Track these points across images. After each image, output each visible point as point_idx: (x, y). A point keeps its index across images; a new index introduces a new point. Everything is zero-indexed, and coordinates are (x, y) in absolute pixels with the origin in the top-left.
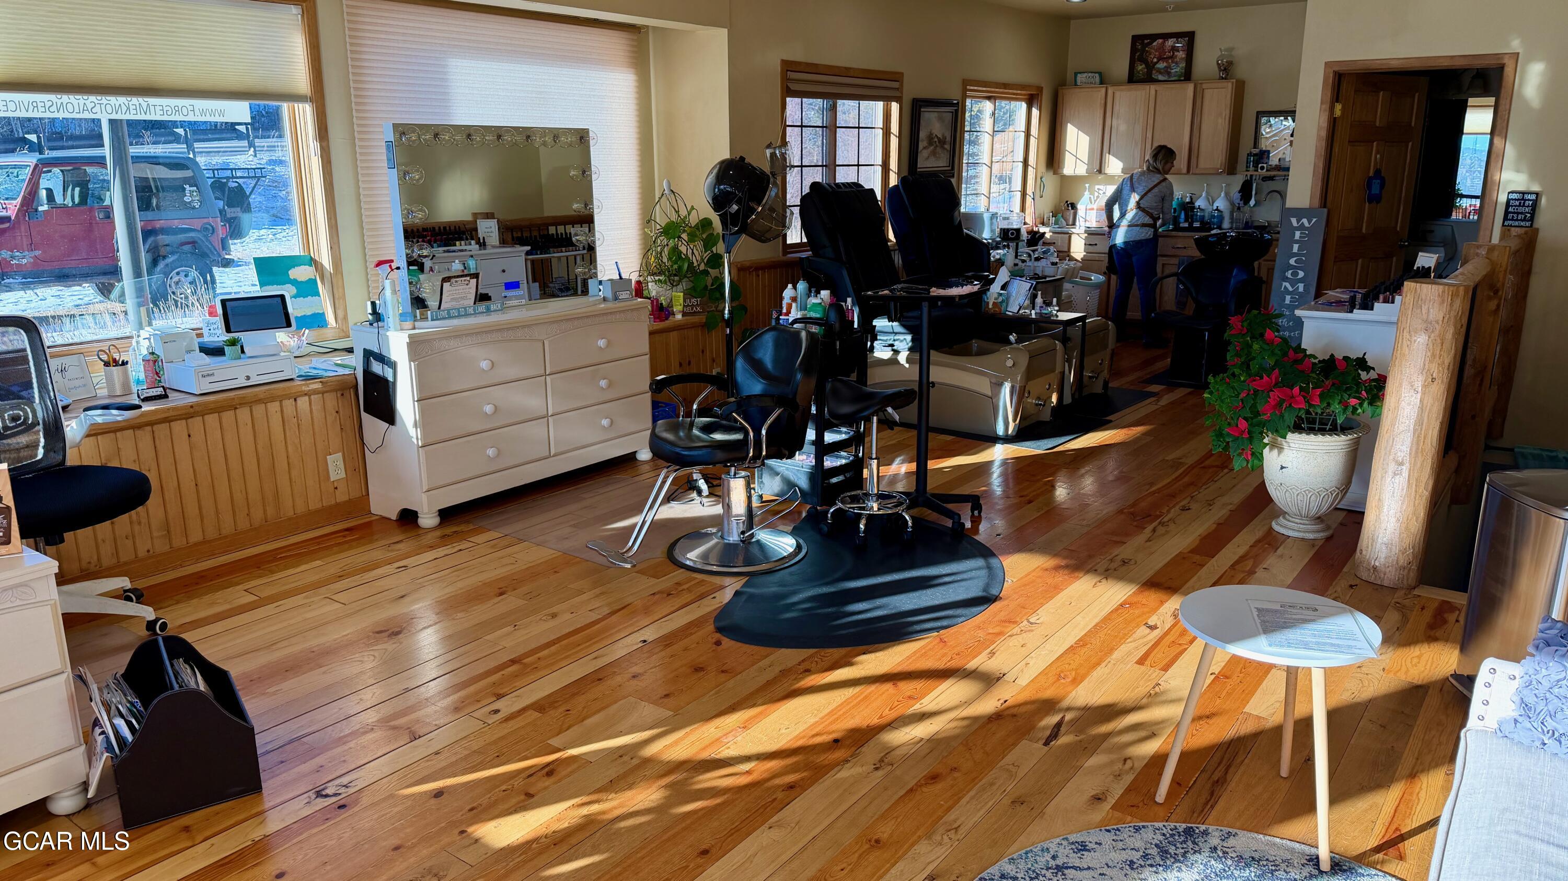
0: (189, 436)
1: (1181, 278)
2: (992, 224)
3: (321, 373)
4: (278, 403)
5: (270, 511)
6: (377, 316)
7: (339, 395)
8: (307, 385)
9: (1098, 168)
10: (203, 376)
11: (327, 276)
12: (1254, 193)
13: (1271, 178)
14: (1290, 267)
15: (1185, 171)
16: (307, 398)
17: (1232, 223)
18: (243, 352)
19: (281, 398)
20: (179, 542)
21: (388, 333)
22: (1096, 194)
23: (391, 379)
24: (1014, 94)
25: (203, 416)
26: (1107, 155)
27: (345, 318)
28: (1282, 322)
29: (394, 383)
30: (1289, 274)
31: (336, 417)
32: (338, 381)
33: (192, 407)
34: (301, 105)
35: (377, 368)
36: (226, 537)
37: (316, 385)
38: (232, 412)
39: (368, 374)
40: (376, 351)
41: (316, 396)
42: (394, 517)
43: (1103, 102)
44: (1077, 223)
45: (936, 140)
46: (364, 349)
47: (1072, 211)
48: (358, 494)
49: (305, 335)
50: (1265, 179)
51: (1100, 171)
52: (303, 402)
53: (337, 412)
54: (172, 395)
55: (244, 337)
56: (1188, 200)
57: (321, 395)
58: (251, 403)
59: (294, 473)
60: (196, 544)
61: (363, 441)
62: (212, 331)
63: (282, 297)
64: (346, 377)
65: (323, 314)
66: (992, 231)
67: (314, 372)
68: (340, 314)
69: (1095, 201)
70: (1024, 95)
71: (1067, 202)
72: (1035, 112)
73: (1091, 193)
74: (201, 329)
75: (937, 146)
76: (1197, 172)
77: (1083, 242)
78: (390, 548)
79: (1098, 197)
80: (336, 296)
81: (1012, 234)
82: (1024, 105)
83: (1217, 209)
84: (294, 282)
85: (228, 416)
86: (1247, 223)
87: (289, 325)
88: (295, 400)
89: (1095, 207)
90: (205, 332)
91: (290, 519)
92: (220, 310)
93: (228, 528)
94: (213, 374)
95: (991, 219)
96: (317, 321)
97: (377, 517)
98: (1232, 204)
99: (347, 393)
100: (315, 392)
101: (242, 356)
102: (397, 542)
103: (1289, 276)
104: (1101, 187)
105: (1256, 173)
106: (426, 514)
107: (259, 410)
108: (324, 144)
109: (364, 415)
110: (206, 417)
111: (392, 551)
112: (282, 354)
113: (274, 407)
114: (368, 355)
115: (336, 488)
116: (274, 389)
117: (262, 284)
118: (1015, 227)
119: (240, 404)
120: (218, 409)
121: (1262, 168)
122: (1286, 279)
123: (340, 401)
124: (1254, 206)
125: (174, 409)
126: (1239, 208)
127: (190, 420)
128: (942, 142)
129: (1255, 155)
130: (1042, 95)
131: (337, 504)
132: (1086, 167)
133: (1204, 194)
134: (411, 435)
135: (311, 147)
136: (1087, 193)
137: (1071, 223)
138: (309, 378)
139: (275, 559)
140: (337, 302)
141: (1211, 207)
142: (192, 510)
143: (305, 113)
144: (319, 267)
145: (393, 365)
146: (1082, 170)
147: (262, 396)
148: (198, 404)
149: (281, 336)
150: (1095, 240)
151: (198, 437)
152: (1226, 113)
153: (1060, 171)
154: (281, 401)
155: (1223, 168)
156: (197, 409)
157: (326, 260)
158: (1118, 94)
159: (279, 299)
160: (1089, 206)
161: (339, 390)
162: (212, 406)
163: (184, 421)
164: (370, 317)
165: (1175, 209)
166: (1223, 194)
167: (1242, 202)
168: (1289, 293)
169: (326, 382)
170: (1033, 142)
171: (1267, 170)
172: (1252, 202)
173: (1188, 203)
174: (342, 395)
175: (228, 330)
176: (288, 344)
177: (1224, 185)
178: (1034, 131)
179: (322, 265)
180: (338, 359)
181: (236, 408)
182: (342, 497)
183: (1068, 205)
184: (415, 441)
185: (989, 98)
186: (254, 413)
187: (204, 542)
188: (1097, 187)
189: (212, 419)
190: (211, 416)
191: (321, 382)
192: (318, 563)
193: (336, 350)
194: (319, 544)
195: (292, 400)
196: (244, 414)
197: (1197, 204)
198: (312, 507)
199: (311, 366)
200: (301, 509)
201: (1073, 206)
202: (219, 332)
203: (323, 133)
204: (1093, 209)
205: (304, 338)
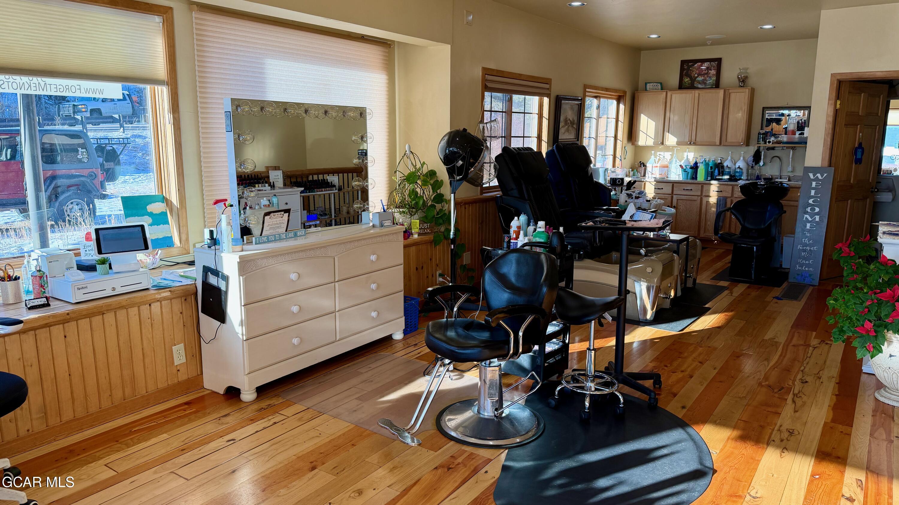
0: (65, 337)
1: (733, 211)
2: (605, 175)
3: (170, 283)
4: (136, 309)
5: (128, 391)
6: (214, 241)
7: (183, 300)
8: (160, 294)
9: (661, 141)
10: (79, 289)
11: (175, 210)
12: (762, 157)
13: (773, 148)
14: (809, 205)
15: (718, 143)
16: (159, 303)
17: (748, 176)
18: (110, 268)
19: (139, 305)
20: (53, 421)
21: (222, 255)
22: (658, 158)
23: (223, 288)
24: (610, 95)
25: (77, 321)
26: (667, 133)
27: (187, 239)
28: (805, 241)
29: (226, 292)
30: (809, 209)
31: (180, 317)
32: (183, 290)
33: (68, 314)
34: (159, 87)
35: (213, 280)
36: (92, 414)
37: (166, 294)
38: (101, 317)
39: (206, 285)
40: (213, 267)
41: (166, 302)
42: (222, 392)
43: (664, 101)
44: (647, 175)
45: (569, 122)
46: (204, 266)
47: (644, 168)
48: (195, 374)
49: (158, 255)
50: (769, 149)
51: (662, 143)
52: (156, 307)
53: (181, 313)
54: (53, 303)
55: (112, 257)
56: (719, 161)
57: (169, 301)
58: (115, 309)
59: (147, 361)
60: (67, 422)
61: (199, 333)
62: (88, 252)
63: (142, 227)
64: (189, 286)
65: (171, 237)
66: (605, 180)
67: (165, 283)
68: (184, 237)
69: (658, 162)
70: (616, 96)
71: (640, 162)
72: (622, 106)
73: (655, 157)
74: (80, 249)
75: (569, 126)
76: (726, 144)
77: (653, 187)
78: (220, 422)
79: (659, 160)
80: (181, 225)
81: (619, 182)
82: (615, 102)
83: (739, 168)
84: (151, 214)
85: (97, 319)
86: (758, 176)
87: (147, 248)
88: (150, 305)
89: (658, 165)
90: (82, 252)
91: (143, 397)
92: (94, 236)
93: (93, 408)
94: (86, 287)
95: (605, 172)
96: (167, 242)
97: (209, 392)
98: (748, 164)
99: (189, 300)
100: (165, 299)
101: (110, 271)
102: (225, 416)
103: (809, 211)
104: (662, 153)
105: (765, 145)
106: (247, 391)
107: (122, 314)
108: (176, 116)
109: (201, 315)
110: (79, 321)
111: (223, 424)
112: (141, 270)
113: (133, 311)
114: (207, 270)
115: (179, 370)
116: (134, 297)
117: (127, 216)
118: (620, 177)
119: (108, 310)
120: (90, 315)
121: (769, 142)
122: (807, 213)
123: (183, 306)
124: (763, 165)
125: (54, 316)
126: (752, 167)
127: (66, 325)
128: (572, 123)
129: (763, 134)
130: (626, 96)
131: (179, 383)
132: (653, 140)
133: (729, 158)
134: (237, 331)
135: (166, 118)
136: (653, 157)
137: (642, 175)
138: (160, 288)
139: (131, 433)
140: (181, 228)
141: (734, 166)
142: (65, 394)
143: (163, 92)
144: (169, 203)
145: (226, 278)
146: (650, 142)
147: (124, 304)
148: (73, 312)
149: (141, 256)
150: (661, 186)
151: (72, 337)
152: (745, 108)
153: (636, 143)
154: (139, 307)
155: (743, 141)
156: (72, 315)
157: (174, 199)
158: (674, 96)
159: (140, 229)
160: (655, 165)
161: (183, 296)
162: (84, 313)
163: (61, 326)
164: (209, 241)
165: (711, 167)
166: (742, 158)
167: (754, 163)
168: (809, 222)
169: (174, 291)
170: (620, 125)
171: (772, 144)
172: (761, 163)
173: (719, 163)
174: (185, 300)
175: (100, 252)
176: (145, 261)
177: (742, 152)
178: (621, 118)
179: (171, 202)
180: (181, 271)
181: (103, 314)
182: (183, 376)
183: (641, 164)
184: (241, 337)
185: (596, 97)
186: (118, 316)
187: (75, 419)
188: (658, 153)
189: (84, 323)
190: (84, 320)
191: (170, 291)
192: (165, 436)
193: (178, 263)
194: (165, 417)
195: (148, 306)
196: (109, 317)
197: (725, 164)
198: (161, 386)
199: (161, 277)
200: (152, 388)
201: (645, 166)
202: (93, 253)
203: (175, 108)
204: (657, 167)
205: (157, 257)
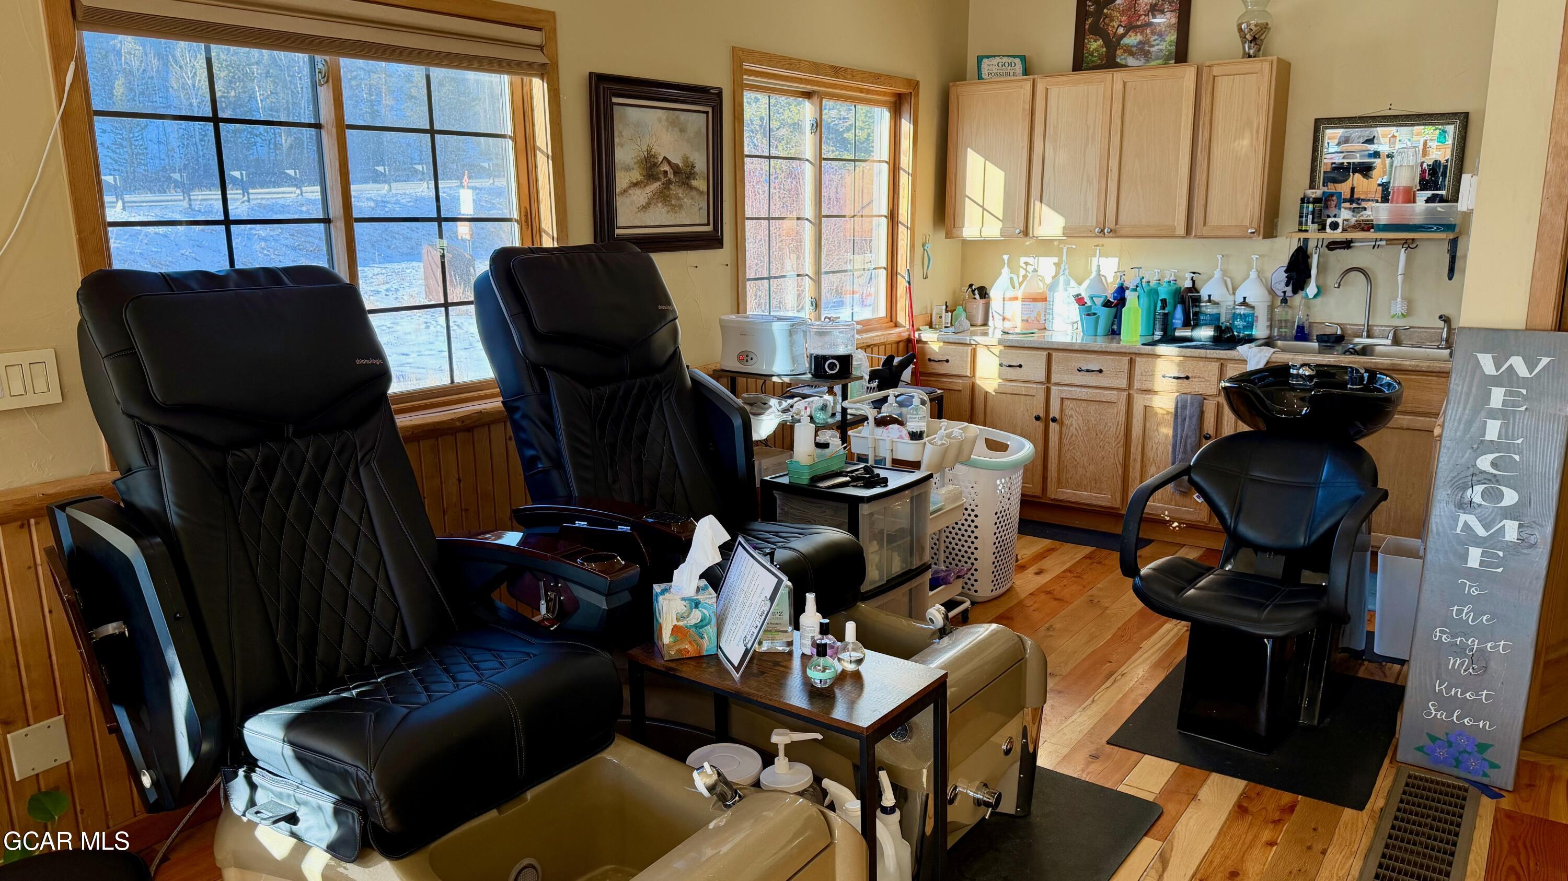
1: (1197, 478)
2: (792, 344)
9: (1022, 226)
12: (1314, 272)
13: (1347, 245)
14: (1478, 476)
15: (1181, 230)
17: (1271, 327)
22: (1022, 272)
24: (861, 91)
26: (1038, 203)
28: (1460, 612)
30: (1476, 494)
43: (1028, 107)
44: (990, 323)
45: (666, 167)
47: (982, 301)
50: (1333, 245)
51: (1026, 233)
56: (1188, 284)
66: (794, 360)
69: (1020, 284)
70: (885, 94)
71: (971, 286)
72: (906, 127)
73: (1014, 270)
75: (670, 182)
76: (1205, 233)
77: (996, 361)
79: (1025, 277)
81: (832, 366)
82: (886, 114)
83: (1244, 303)
86: (1301, 329)
89: (1020, 293)
95: (791, 333)
98: (1272, 292)
103: (1477, 499)
104: (1030, 260)
105: (1321, 235)
118: (841, 351)
121: (1334, 226)
122: (1466, 506)
124: (1315, 297)
126: (1284, 300)
128: (684, 175)
129: (1317, 201)
130: (917, 95)
132: (1000, 225)
133: (1218, 274)
136: (1005, 271)
137: (980, 321)
141: (1232, 298)
146: (993, 230)
150: (1016, 357)
152: (1261, 120)
153: (956, 232)
155: (1255, 224)
158: (1054, 92)
160: (1010, 293)
165: (1164, 301)
166: (1253, 274)
167: (1289, 289)
168: (1477, 541)
170: (905, 180)
171: (1344, 230)
172: (1311, 289)
173: (1189, 290)
177: (1254, 257)
178: (906, 160)
183: (973, 291)
185: (808, 95)
188: (1023, 259)
197: (1204, 293)
201: (983, 293)
204: (1016, 299)
